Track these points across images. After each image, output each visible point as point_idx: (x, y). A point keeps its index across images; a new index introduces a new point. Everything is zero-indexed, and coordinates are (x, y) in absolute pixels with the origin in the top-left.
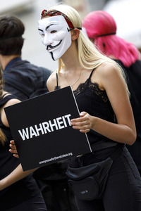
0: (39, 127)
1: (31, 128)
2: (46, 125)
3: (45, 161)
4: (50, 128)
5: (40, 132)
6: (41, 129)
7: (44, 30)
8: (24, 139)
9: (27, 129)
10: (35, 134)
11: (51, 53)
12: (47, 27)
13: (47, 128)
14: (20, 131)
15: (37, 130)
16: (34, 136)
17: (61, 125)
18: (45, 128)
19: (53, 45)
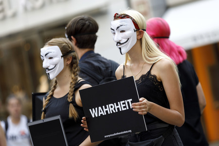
0: (106, 108)
1: (100, 108)
2: (112, 107)
3: (109, 136)
4: (115, 109)
5: (107, 111)
6: (108, 109)
7: (115, 30)
8: (93, 116)
9: (96, 108)
10: (102, 113)
11: (120, 48)
12: (118, 28)
13: (113, 109)
14: (90, 110)
15: (105, 110)
16: (101, 115)
17: (124, 107)
18: (111, 109)
19: (121, 42)
